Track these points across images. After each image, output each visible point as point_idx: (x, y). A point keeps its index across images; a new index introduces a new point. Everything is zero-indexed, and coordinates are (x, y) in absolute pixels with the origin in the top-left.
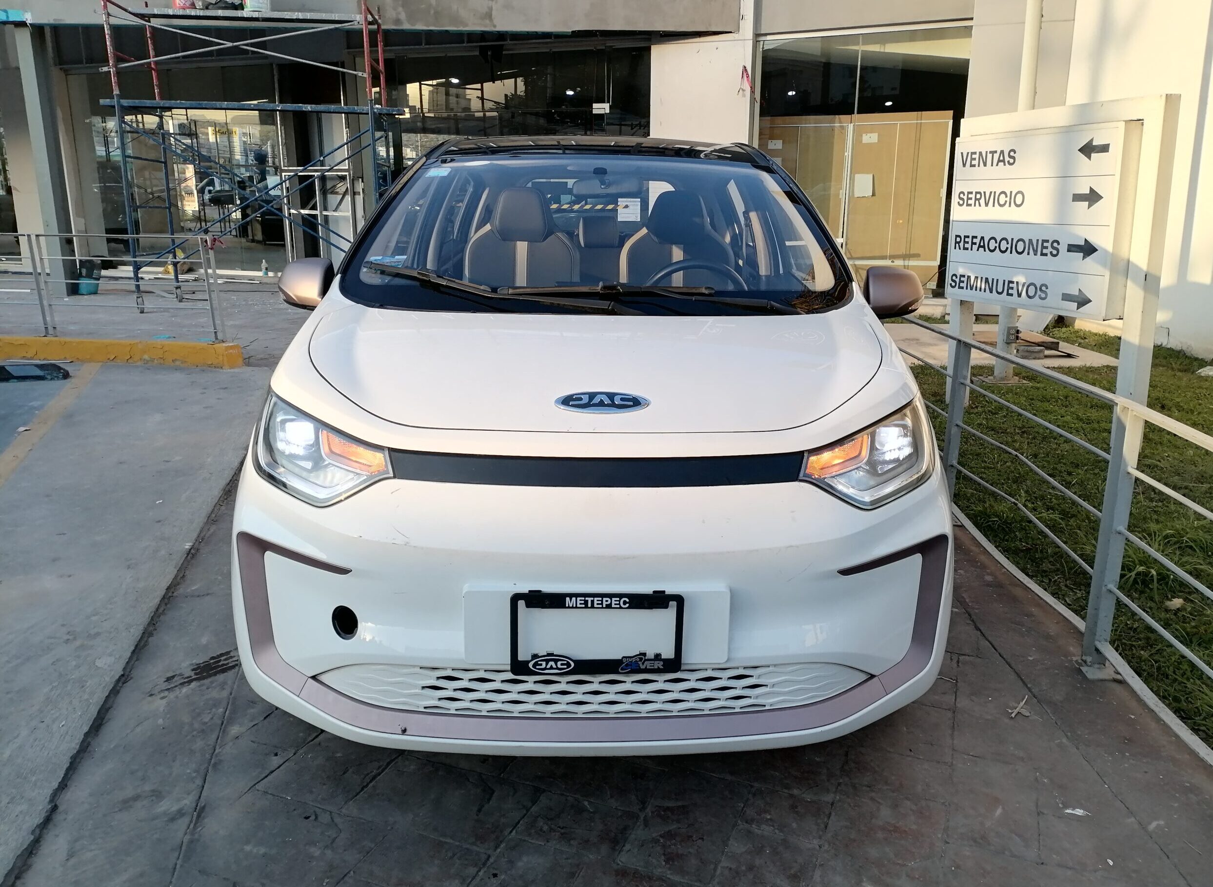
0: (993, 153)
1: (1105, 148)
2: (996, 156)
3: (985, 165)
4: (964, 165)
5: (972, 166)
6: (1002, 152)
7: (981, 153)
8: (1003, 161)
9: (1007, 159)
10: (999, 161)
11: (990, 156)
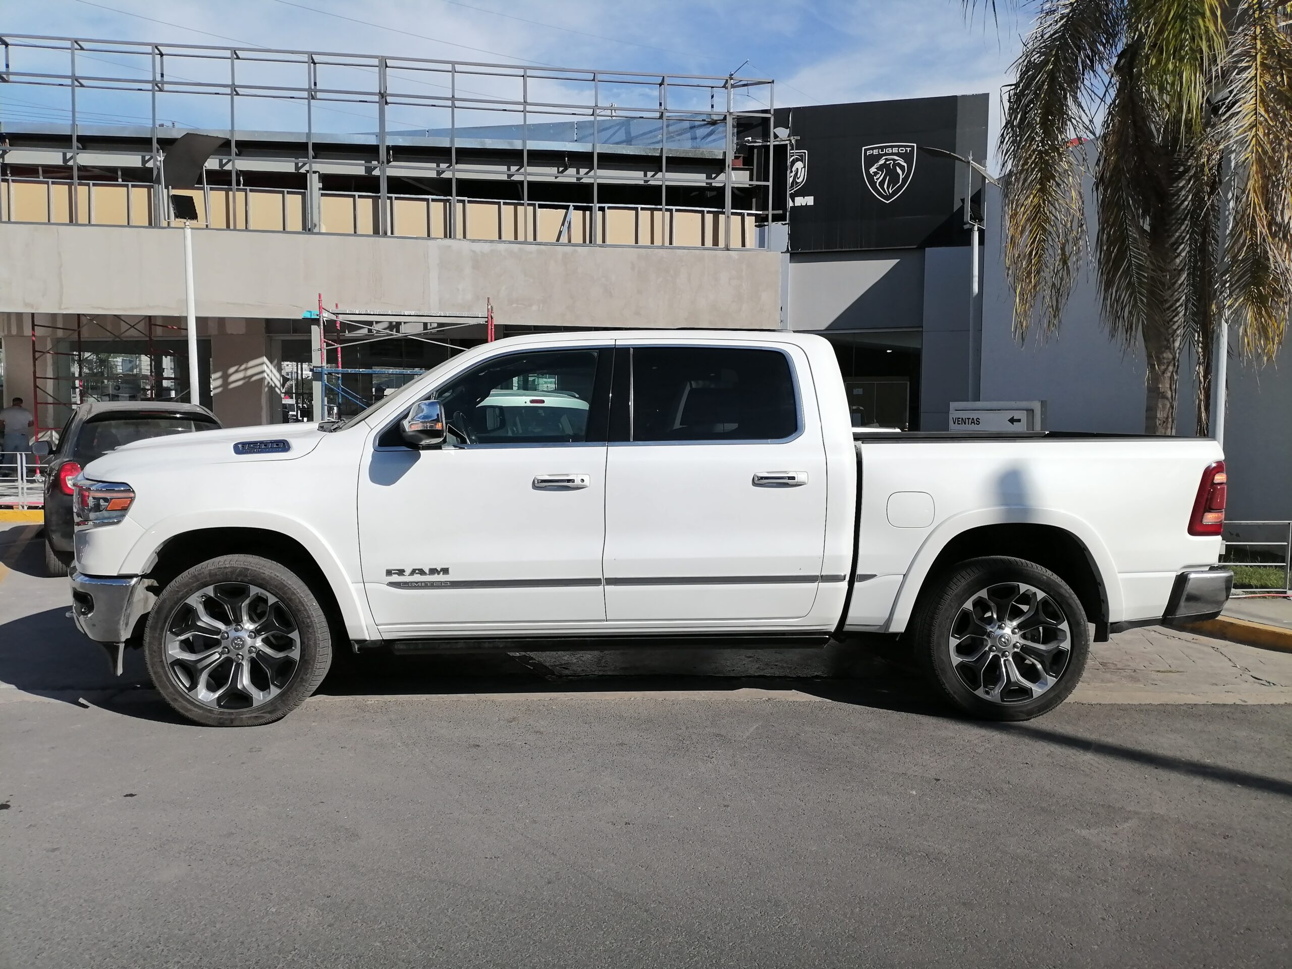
0: (969, 419)
1: (1019, 421)
2: (970, 421)
3: (965, 424)
4: (954, 423)
5: (958, 424)
6: (973, 419)
7: (962, 419)
8: (974, 423)
9: (976, 422)
10: (972, 423)
11: (967, 420)
